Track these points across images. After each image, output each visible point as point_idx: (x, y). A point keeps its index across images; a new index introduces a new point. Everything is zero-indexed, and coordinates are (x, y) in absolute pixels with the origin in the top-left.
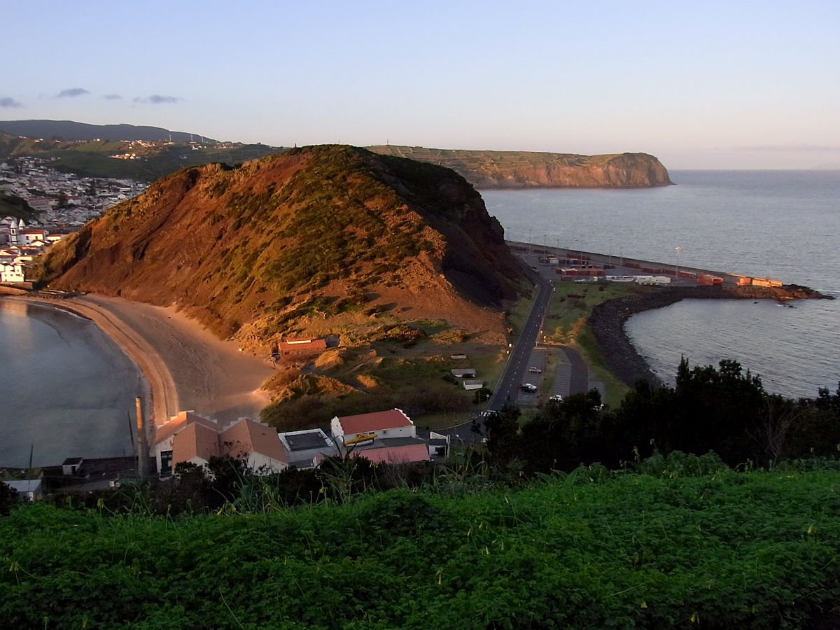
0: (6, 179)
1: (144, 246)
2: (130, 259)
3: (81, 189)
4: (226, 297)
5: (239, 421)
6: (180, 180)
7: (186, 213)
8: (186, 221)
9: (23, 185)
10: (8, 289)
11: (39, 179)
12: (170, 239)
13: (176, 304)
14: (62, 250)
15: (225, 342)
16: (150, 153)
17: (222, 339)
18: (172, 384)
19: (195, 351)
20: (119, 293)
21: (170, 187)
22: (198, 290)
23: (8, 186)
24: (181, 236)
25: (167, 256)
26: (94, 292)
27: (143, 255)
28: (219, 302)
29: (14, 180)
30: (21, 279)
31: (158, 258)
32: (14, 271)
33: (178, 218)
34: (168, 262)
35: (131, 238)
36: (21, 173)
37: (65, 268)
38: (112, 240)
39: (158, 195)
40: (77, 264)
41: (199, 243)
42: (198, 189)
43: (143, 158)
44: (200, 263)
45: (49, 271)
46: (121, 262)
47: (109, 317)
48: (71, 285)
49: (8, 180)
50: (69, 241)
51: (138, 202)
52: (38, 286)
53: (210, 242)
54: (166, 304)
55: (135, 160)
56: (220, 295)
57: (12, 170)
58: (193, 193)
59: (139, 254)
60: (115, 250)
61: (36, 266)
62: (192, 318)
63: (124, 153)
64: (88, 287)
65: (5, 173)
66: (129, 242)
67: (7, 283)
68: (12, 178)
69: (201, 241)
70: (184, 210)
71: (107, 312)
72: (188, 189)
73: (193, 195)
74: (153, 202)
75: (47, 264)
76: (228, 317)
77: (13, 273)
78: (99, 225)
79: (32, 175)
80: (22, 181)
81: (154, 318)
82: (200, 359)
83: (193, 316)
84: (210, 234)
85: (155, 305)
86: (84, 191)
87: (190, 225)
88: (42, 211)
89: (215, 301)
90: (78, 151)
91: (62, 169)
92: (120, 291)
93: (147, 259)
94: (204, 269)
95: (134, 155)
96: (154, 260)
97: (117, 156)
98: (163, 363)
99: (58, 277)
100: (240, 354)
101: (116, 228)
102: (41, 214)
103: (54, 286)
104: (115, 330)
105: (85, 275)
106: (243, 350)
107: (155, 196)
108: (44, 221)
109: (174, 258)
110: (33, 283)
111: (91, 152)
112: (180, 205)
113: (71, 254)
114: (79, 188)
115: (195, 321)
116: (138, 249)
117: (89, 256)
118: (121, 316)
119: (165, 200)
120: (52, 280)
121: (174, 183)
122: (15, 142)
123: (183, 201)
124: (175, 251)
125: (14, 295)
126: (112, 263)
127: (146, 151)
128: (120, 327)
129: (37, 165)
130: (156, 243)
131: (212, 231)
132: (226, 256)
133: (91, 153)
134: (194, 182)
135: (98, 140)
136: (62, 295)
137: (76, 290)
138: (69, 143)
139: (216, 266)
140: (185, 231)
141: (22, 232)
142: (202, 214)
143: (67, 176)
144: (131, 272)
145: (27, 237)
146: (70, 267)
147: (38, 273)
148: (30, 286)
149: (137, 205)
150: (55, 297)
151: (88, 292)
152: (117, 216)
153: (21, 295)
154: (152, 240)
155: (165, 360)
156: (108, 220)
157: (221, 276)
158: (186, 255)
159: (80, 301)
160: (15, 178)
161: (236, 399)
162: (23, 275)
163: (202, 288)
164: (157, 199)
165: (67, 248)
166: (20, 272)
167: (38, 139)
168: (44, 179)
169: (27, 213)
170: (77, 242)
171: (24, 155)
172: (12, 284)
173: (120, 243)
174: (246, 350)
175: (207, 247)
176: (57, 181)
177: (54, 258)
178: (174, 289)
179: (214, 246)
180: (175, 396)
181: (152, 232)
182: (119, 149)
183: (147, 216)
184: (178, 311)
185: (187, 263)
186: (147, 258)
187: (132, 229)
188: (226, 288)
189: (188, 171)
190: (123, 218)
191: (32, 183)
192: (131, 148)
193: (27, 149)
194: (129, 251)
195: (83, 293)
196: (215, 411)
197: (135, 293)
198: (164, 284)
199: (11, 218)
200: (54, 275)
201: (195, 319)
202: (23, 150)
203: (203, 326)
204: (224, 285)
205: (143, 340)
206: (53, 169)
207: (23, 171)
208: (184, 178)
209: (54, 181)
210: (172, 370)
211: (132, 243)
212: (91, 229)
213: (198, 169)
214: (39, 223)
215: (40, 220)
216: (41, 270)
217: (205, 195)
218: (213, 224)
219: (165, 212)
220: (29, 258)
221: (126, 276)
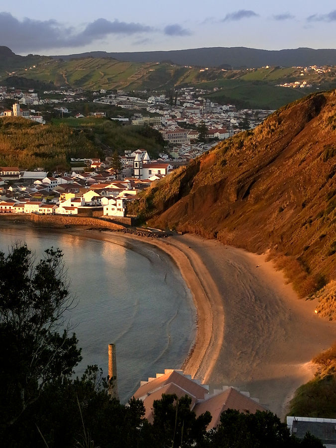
0: (158, 111)
1: (249, 184)
2: (233, 198)
3: (235, 122)
4: (321, 247)
5: (224, 390)
6: (302, 108)
7: (301, 147)
8: (300, 157)
9: (174, 117)
10: (108, 224)
11: (192, 111)
12: (279, 176)
13: (270, 251)
14: (166, 184)
15: (303, 300)
16: (323, 80)
17: (302, 296)
18: (220, 341)
19: (266, 307)
20: (215, 236)
21: (290, 117)
22: (294, 236)
23: (158, 118)
24: (291, 173)
25: (273, 196)
26: (192, 233)
27: (248, 193)
28: (313, 253)
29: (165, 112)
30: (121, 214)
31: (263, 197)
32: (115, 205)
33: (291, 153)
34: (271, 204)
35: (237, 175)
36: (175, 105)
37: (167, 204)
38: (218, 175)
39: (274, 125)
40: (179, 201)
41: (308, 181)
42: (321, 118)
43: (315, 85)
44: (304, 205)
45: (150, 207)
46: (225, 201)
47: (193, 261)
48: (169, 223)
49: (160, 112)
50: (175, 176)
51: (252, 134)
52: (137, 223)
53: (320, 180)
54: (259, 250)
55: (306, 89)
56: (316, 243)
57: (167, 102)
58: (315, 124)
59: (243, 192)
60: (219, 187)
61: (138, 200)
62: (280, 269)
63: (293, 81)
64: (186, 227)
65: (158, 105)
66: (234, 179)
67: (107, 217)
68: (164, 110)
69: (310, 179)
70: (300, 144)
71: (194, 255)
72: (310, 118)
73: (314, 126)
74: (268, 134)
75: (149, 199)
76: (316, 271)
77: (114, 207)
78: (207, 159)
79: (186, 107)
80: (173, 113)
81: (241, 266)
82: (267, 318)
83: (280, 267)
84: (320, 172)
85: (248, 251)
86: (237, 124)
87: (303, 161)
88: (176, 145)
89: (308, 251)
90: (242, 81)
91: (220, 100)
92: (216, 233)
93: (251, 199)
94: (306, 214)
95: (305, 83)
96: (258, 199)
97: (286, 84)
98: (222, 318)
99: (159, 214)
100: (315, 317)
101: (224, 163)
102: (175, 148)
103: (153, 223)
104: (193, 276)
105: (186, 213)
106: (320, 312)
107: (272, 127)
108: (175, 155)
109: (278, 198)
110: (133, 219)
111: (258, 81)
112: (298, 137)
113: (175, 189)
114: (233, 121)
115: (281, 273)
116: (243, 186)
117: (192, 192)
118: (207, 261)
119: (282, 131)
120: (152, 217)
121: (295, 112)
122: (179, 73)
123: (303, 133)
124: (281, 191)
125: (112, 231)
126: (215, 201)
127: (319, 78)
128: (199, 273)
129: (195, 97)
130: (264, 180)
131: (323, 168)
132: (332, 199)
133: (257, 83)
134: (318, 110)
135: (267, 67)
136: (157, 233)
137: (174, 229)
138: (235, 71)
139: (319, 211)
140: (296, 168)
141: (145, 166)
142: (319, 148)
143: (225, 107)
144: (231, 213)
145: (150, 171)
146: (172, 204)
147: (139, 209)
148: (129, 221)
149: (250, 137)
150: (150, 235)
151: (185, 232)
152: (227, 149)
153: (118, 230)
154: (259, 177)
155: (227, 313)
156: (217, 154)
157: (322, 222)
158: (292, 195)
159: (173, 242)
160: (167, 110)
161: (281, 370)
162: (124, 210)
163: (301, 234)
164: (273, 130)
165: (172, 182)
166: (121, 207)
167: (204, 68)
168: (198, 111)
169: (159, 146)
170: (183, 176)
171: (186, 85)
172: (112, 218)
173: (225, 179)
174: (323, 312)
175: (315, 187)
176: (212, 113)
177: (157, 193)
178: (270, 234)
179: (323, 186)
180: (215, 356)
181: (261, 168)
182: (288, 76)
183: (259, 149)
184: (268, 259)
185: (291, 205)
186: (251, 197)
187: (241, 164)
188: (323, 236)
189: (312, 97)
190: (233, 151)
191: (184, 115)
192: (302, 75)
193: (191, 79)
194: (233, 189)
195: (179, 233)
196: (250, 379)
197: (231, 236)
198: (262, 228)
199: (140, 151)
200: (155, 211)
201: (281, 271)
202: (187, 81)
203: (287, 280)
204: (323, 233)
205: (216, 289)
206: (209, 101)
207: (178, 102)
208: (306, 105)
209: (208, 113)
210: (228, 325)
211: (237, 180)
212: (199, 163)
213: (325, 94)
214: (170, 157)
215: (172, 154)
216: (142, 206)
217: (328, 125)
218: (325, 160)
219: (279, 145)
220: (134, 193)
221: (226, 217)
